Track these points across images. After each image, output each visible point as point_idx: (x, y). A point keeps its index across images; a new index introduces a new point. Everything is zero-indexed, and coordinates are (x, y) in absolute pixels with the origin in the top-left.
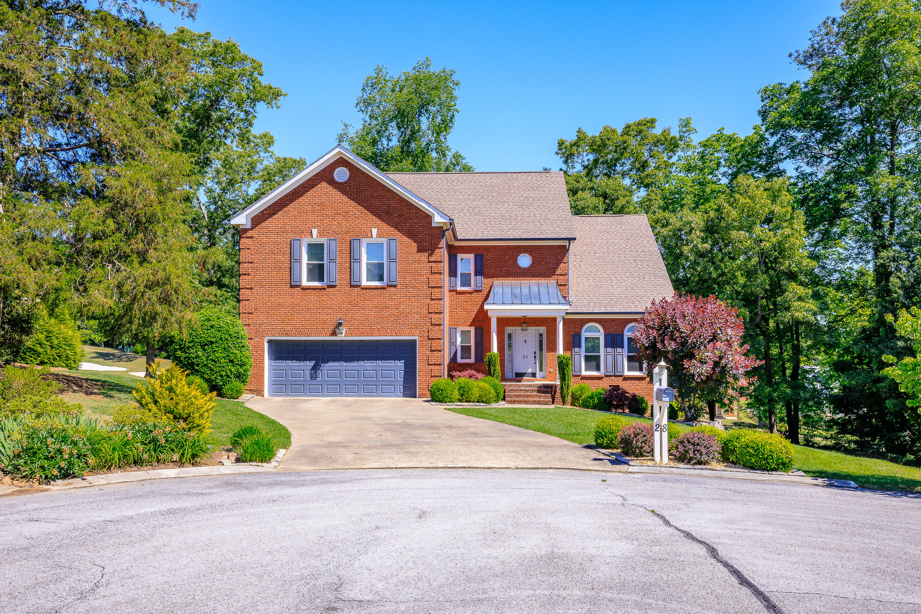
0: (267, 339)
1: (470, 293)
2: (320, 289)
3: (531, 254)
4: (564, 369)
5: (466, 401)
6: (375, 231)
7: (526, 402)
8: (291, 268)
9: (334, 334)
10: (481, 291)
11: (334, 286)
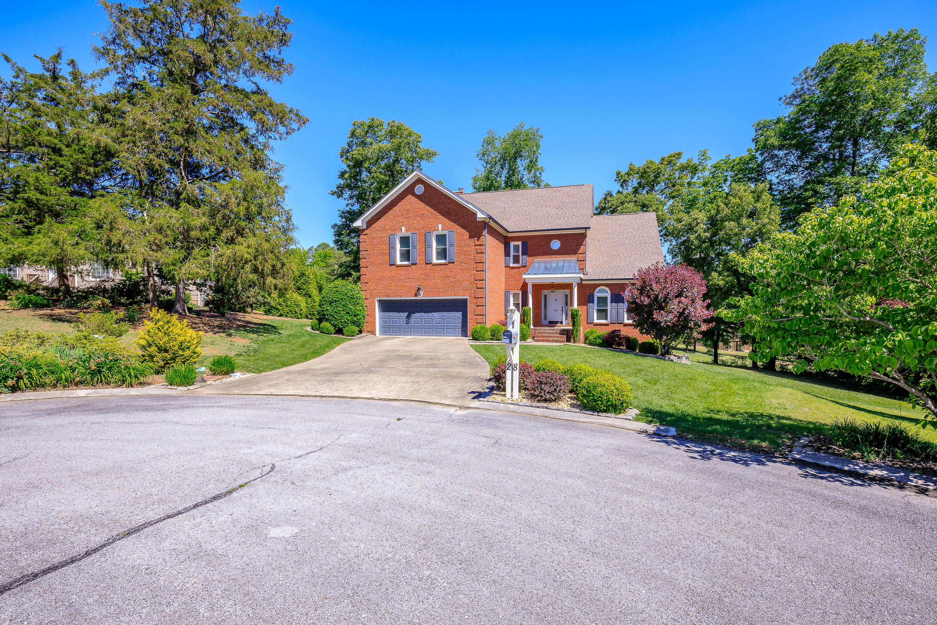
0: (378, 299)
1: (519, 268)
2: (407, 266)
3: (559, 239)
5: (496, 340)
6: (440, 226)
7: (547, 341)
8: (390, 253)
9: (416, 295)
10: (526, 266)
11: (416, 264)
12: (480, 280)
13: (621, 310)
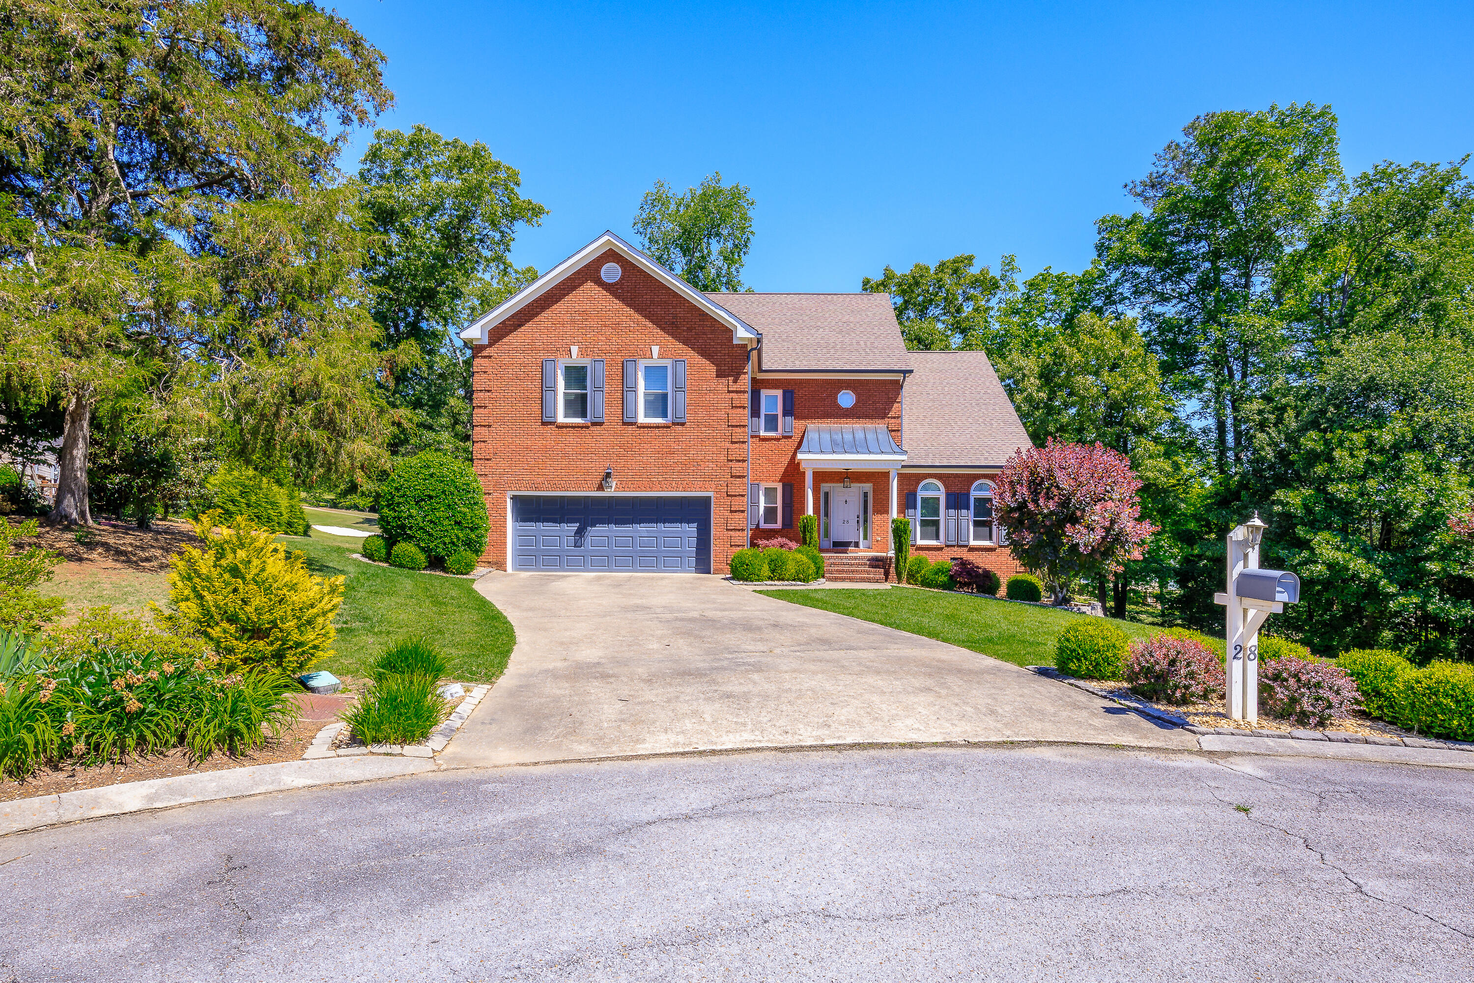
0: (510, 494)
1: (777, 439)
2: (582, 427)
3: (854, 390)
4: (900, 537)
5: (779, 579)
6: (656, 350)
7: (851, 580)
8: (542, 399)
9: (601, 488)
10: (790, 437)
11: (601, 424)
12: (739, 461)
13: (964, 523)
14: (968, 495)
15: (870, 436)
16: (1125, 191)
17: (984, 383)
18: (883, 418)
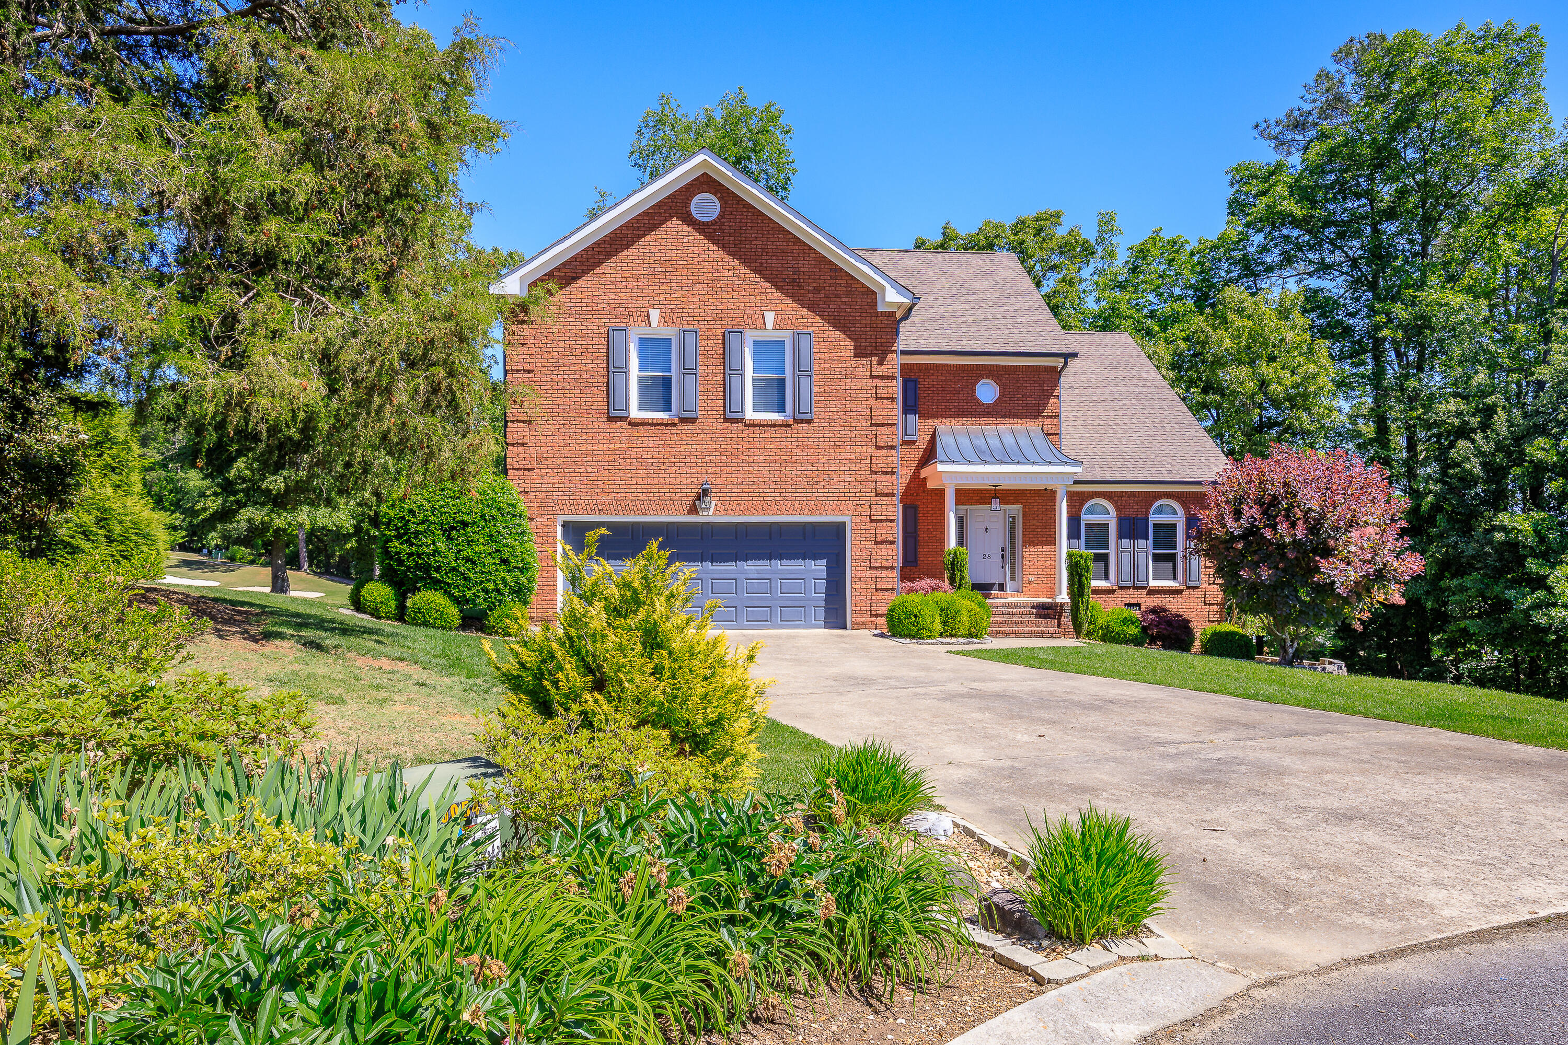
0: (561, 519)
2: (666, 425)
3: (997, 379)
4: (1081, 576)
5: (951, 636)
6: (770, 317)
7: (1017, 635)
8: (608, 383)
9: (693, 510)
10: (914, 442)
11: (693, 420)
12: (886, 473)
13: (1142, 557)
14: (1147, 519)
15: (1024, 442)
16: (1255, 133)
17: (1139, 373)
18: (1036, 417)
